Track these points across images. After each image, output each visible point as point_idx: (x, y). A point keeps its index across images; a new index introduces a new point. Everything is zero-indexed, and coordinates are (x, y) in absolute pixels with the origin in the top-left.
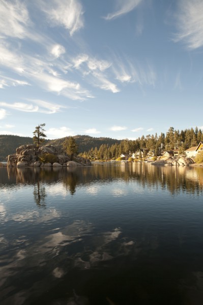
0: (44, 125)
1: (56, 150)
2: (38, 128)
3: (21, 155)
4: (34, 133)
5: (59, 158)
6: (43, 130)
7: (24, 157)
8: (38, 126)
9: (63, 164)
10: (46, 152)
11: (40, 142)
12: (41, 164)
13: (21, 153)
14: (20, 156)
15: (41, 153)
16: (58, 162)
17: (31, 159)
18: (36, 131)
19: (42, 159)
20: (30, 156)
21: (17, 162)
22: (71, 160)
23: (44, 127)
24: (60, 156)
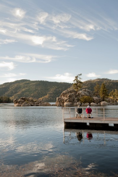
0: (81, 75)
1: (90, 93)
2: (77, 77)
3: (67, 97)
4: (74, 81)
5: (95, 99)
6: (80, 78)
7: (69, 99)
8: (76, 76)
9: (97, 104)
10: (84, 95)
11: (78, 87)
12: (82, 103)
13: (67, 96)
14: (65, 98)
15: (80, 96)
16: (94, 102)
17: (74, 100)
18: (75, 79)
19: (82, 100)
20: (73, 98)
21: (64, 103)
22: (103, 101)
23: (80, 77)
24: (95, 98)
